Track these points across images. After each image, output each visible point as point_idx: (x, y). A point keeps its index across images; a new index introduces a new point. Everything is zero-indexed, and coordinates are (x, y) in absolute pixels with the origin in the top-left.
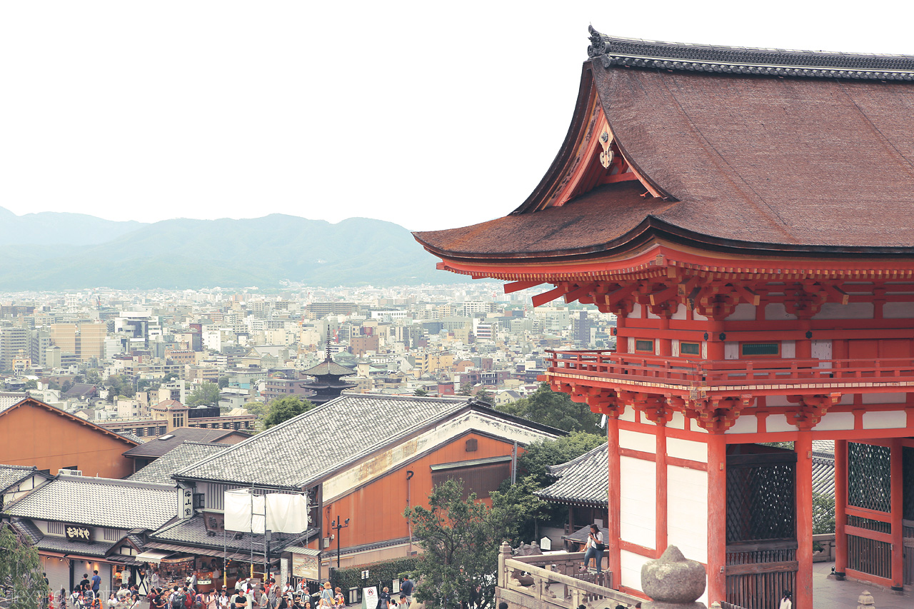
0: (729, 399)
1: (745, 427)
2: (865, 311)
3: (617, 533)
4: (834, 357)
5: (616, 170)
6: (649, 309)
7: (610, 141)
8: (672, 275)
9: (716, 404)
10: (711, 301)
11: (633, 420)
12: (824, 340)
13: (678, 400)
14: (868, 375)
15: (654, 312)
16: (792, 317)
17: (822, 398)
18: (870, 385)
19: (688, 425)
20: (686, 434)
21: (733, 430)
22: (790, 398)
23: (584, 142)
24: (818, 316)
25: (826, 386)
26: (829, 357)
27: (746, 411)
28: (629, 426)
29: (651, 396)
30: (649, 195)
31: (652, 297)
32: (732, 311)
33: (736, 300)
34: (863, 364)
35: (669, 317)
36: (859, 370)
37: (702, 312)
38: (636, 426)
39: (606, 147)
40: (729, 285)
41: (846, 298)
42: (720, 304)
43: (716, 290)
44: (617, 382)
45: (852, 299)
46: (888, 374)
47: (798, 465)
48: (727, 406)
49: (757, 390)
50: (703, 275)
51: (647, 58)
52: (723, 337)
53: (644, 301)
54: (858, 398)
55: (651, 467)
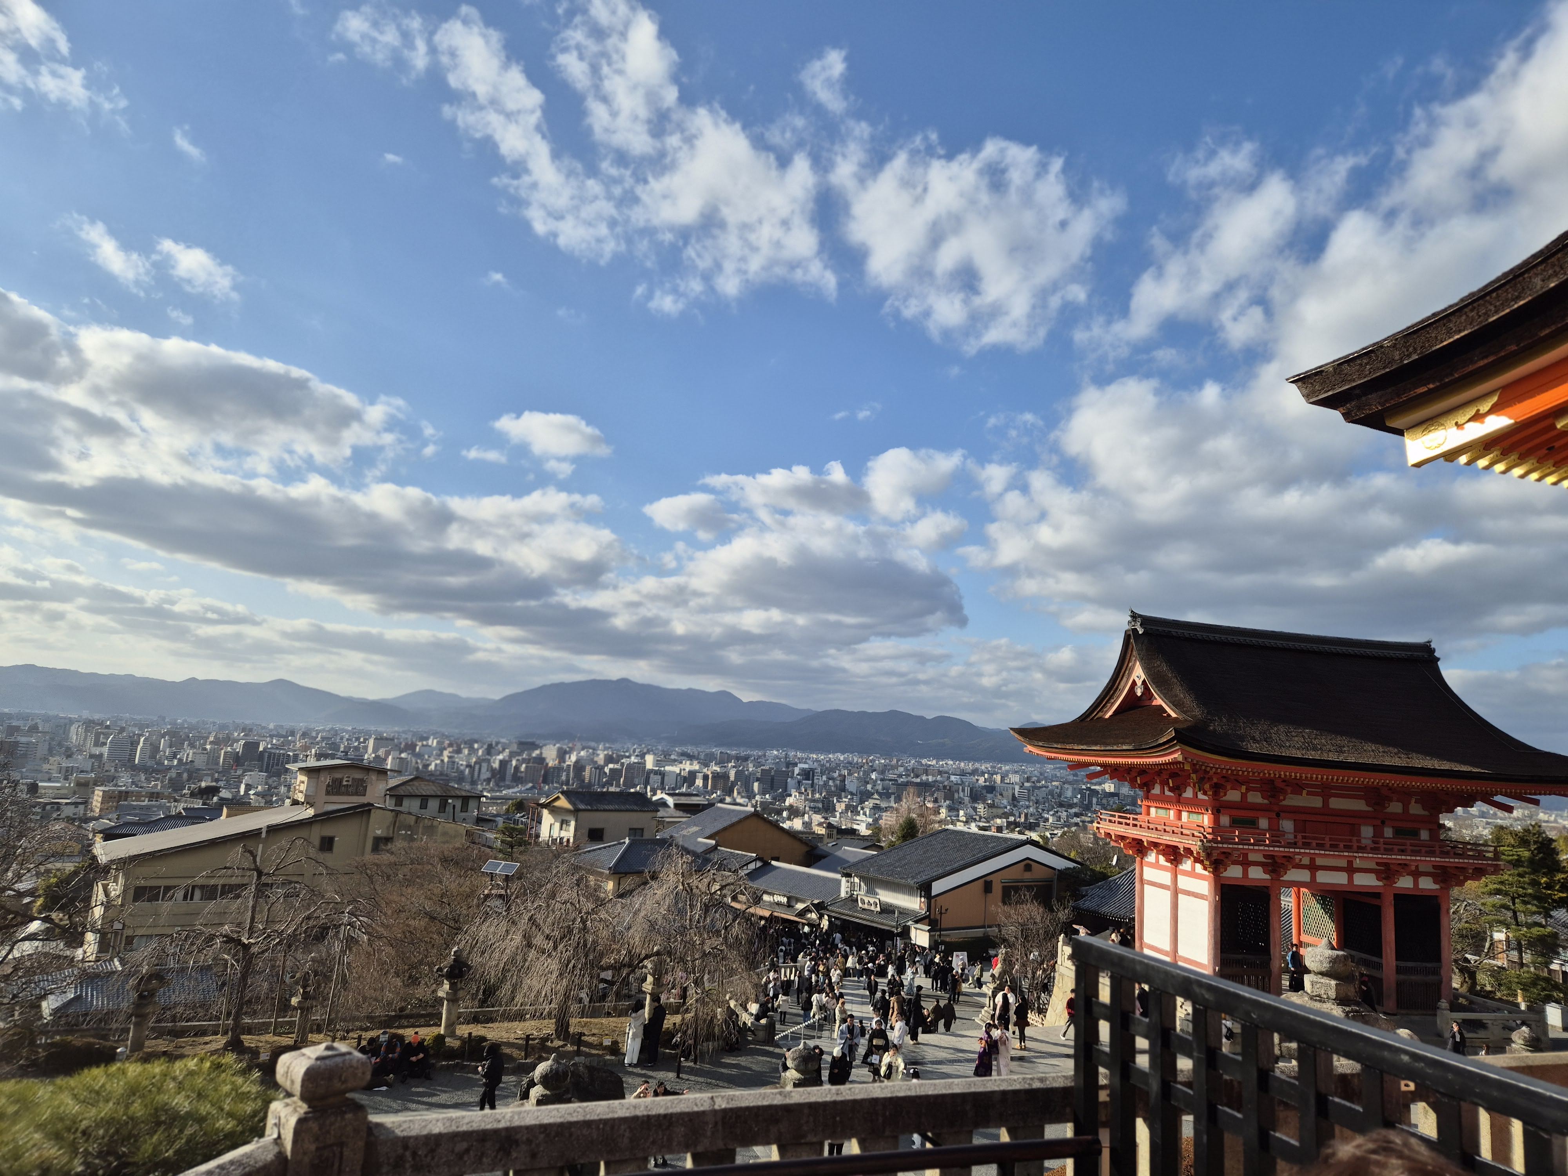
0: (1224, 853)
1: (1234, 872)
2: (1317, 802)
3: (1141, 938)
4: (1296, 830)
5: (1144, 697)
6: (1166, 789)
7: (1142, 679)
8: (1187, 767)
9: (1215, 855)
10: (1211, 787)
11: (1154, 861)
12: (1288, 819)
13: (1189, 851)
14: (1320, 846)
15: (1170, 791)
16: (1266, 801)
17: (1289, 858)
18: (1323, 852)
19: (1193, 868)
20: (1192, 874)
21: (1225, 874)
22: (1265, 856)
23: (1125, 679)
24: (1284, 803)
25: (1292, 850)
26: (1292, 831)
27: (1235, 863)
28: (1151, 865)
29: (1168, 846)
30: (1169, 715)
31: (1170, 781)
32: (1225, 795)
33: (1229, 787)
34: (1315, 838)
35: (1180, 795)
36: (1314, 843)
37: (1205, 793)
38: (1156, 865)
39: (1139, 683)
40: (1223, 777)
41: (1304, 792)
42: (1217, 789)
43: (1215, 780)
44: (1146, 836)
45: (1309, 793)
46: (1334, 847)
47: (1271, 902)
48: (1222, 857)
49: (1243, 849)
50: (1208, 769)
51: (1166, 629)
52: (1218, 811)
53: (1164, 783)
54: (1312, 860)
55: (1167, 895)
